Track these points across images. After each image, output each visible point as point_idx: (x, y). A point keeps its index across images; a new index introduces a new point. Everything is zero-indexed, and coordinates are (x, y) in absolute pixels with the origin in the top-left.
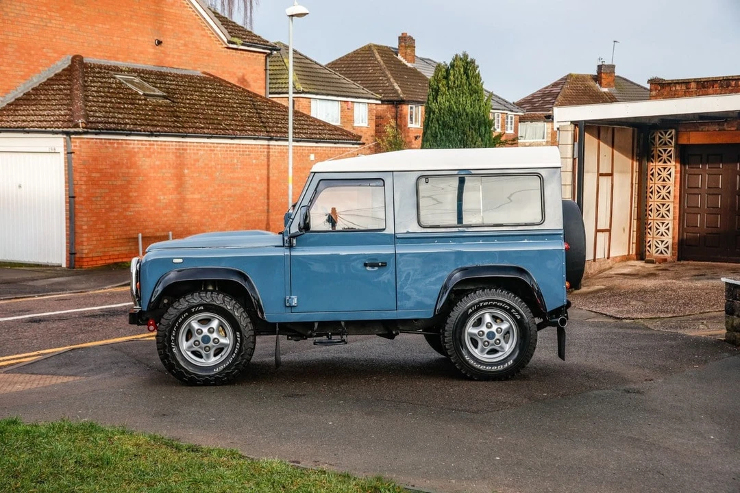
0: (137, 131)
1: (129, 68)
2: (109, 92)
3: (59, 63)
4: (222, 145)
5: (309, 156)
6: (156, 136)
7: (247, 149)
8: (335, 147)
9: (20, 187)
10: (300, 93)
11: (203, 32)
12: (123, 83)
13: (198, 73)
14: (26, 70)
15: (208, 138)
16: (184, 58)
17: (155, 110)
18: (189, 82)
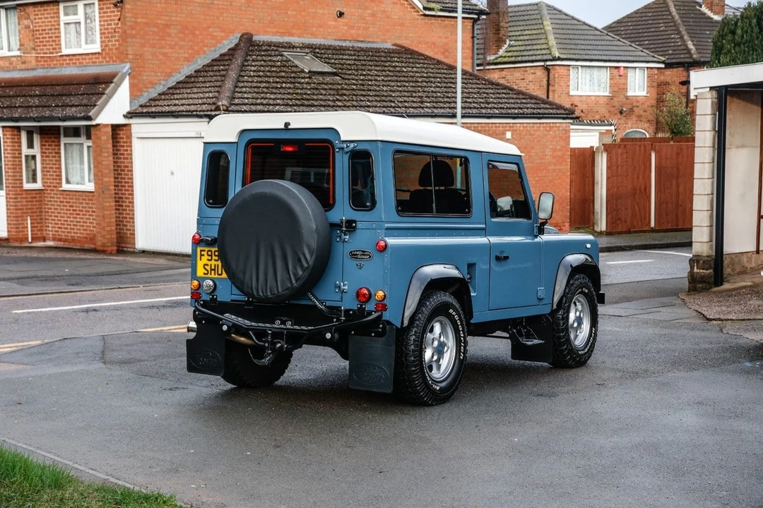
2: (269, 71)
3: (226, 42)
5: (504, 134)
8: (540, 123)
10: (556, 60)
12: (290, 60)
13: (389, 45)
14: (190, 51)
16: (371, 29)
17: (317, 89)
18: (373, 56)
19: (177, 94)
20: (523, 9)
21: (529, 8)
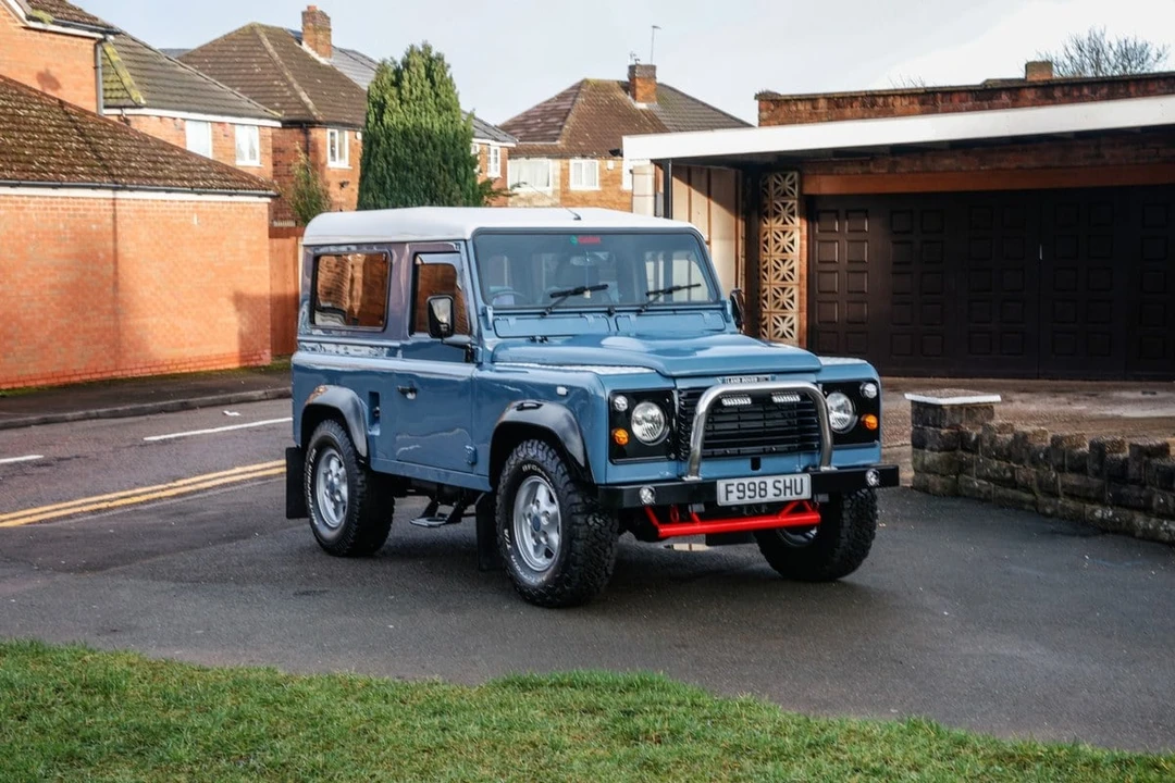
4: (37, 199)
7: (81, 207)
8: (231, 202)
10: (140, 107)
15: (12, 186)
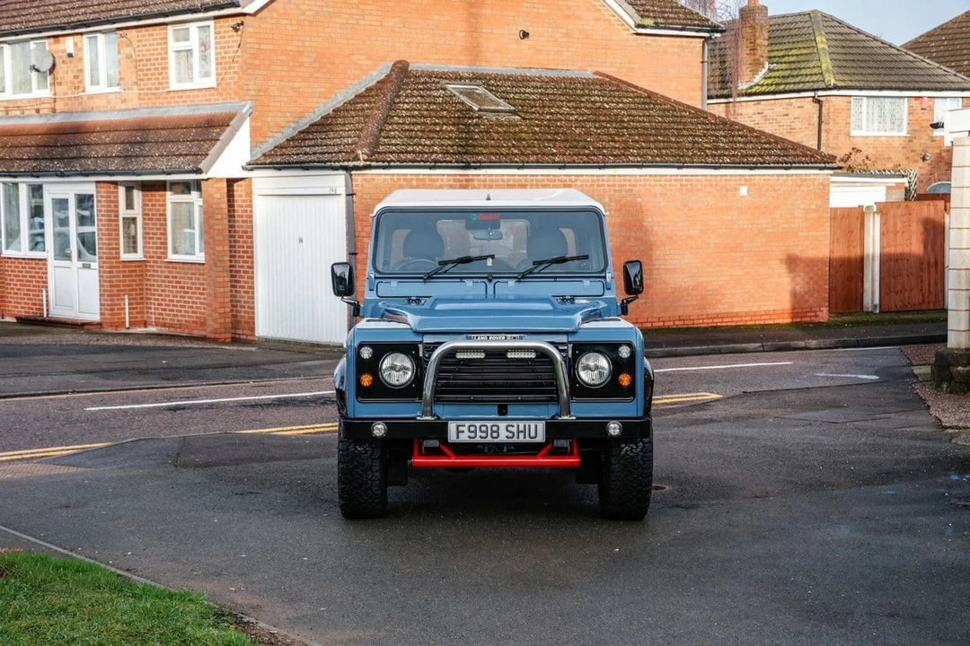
0: (446, 162)
1: (473, 73)
2: (426, 110)
3: (374, 73)
4: (584, 178)
5: (737, 189)
6: (476, 168)
7: (628, 183)
9: (301, 241)
10: (831, 89)
11: (597, 15)
12: (454, 96)
13: (588, 73)
14: (327, 85)
15: (560, 168)
16: (564, 54)
17: (488, 132)
18: (566, 88)
19: (309, 139)
20: (790, 20)
21: (798, 19)
